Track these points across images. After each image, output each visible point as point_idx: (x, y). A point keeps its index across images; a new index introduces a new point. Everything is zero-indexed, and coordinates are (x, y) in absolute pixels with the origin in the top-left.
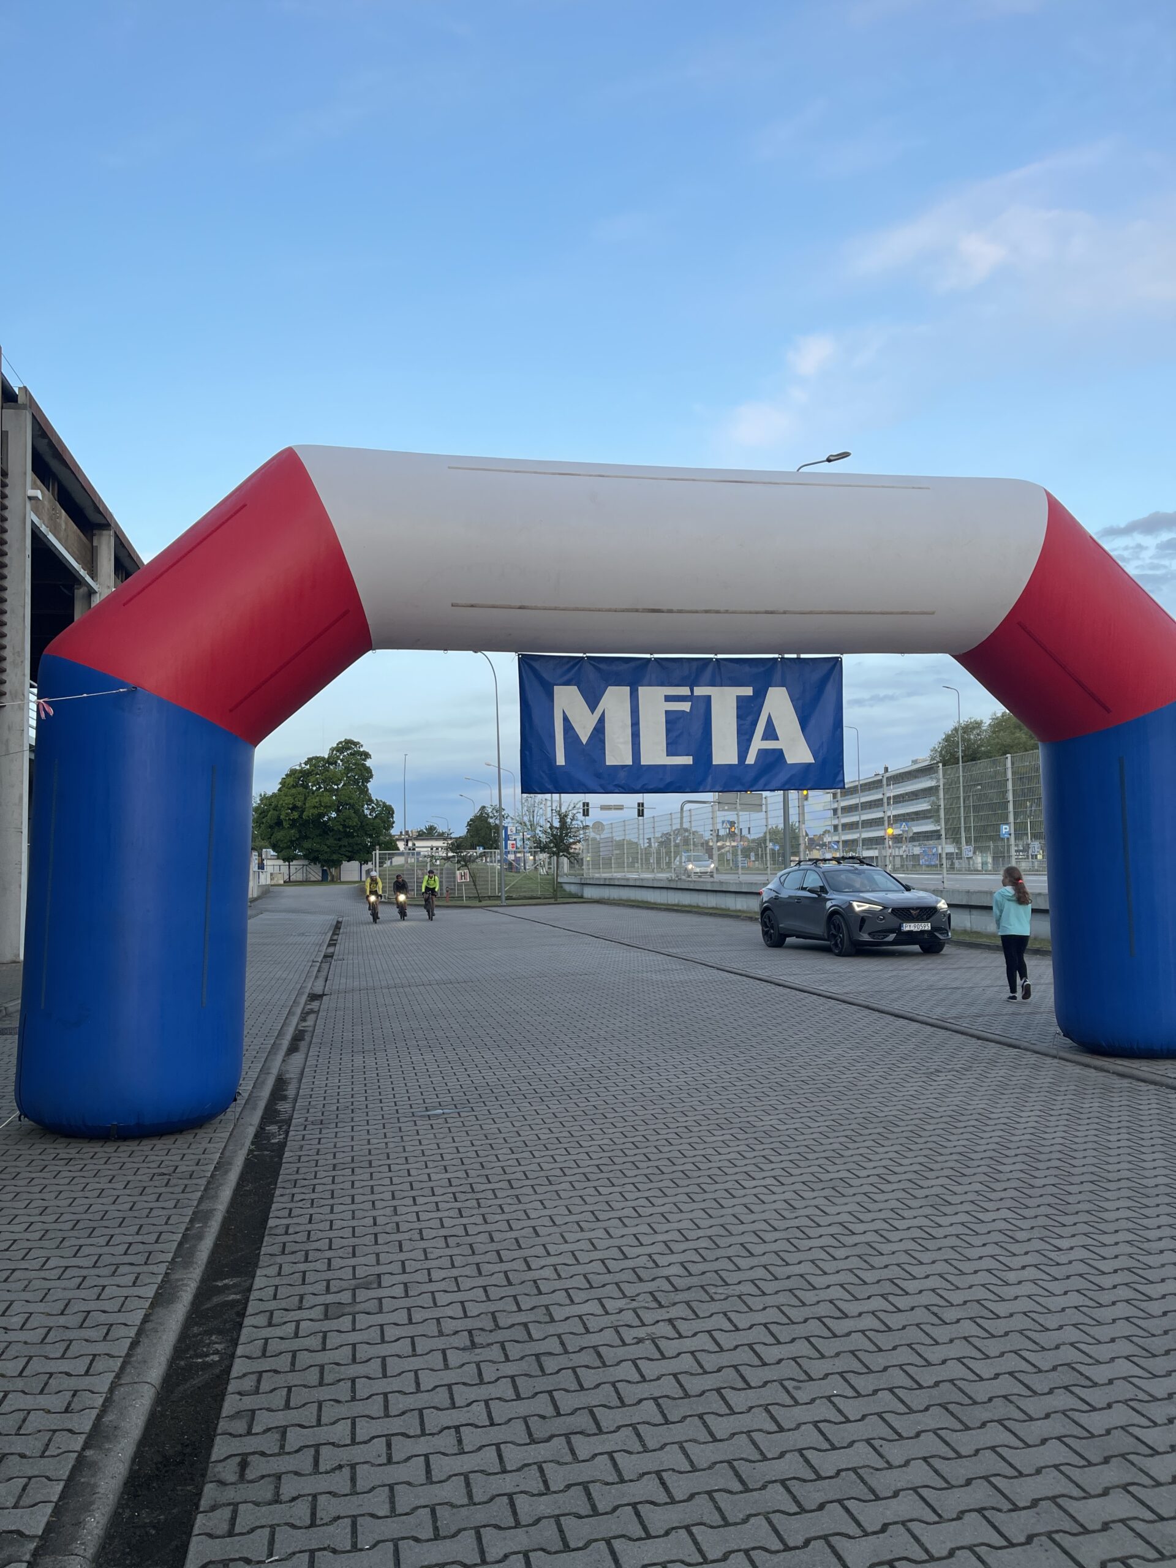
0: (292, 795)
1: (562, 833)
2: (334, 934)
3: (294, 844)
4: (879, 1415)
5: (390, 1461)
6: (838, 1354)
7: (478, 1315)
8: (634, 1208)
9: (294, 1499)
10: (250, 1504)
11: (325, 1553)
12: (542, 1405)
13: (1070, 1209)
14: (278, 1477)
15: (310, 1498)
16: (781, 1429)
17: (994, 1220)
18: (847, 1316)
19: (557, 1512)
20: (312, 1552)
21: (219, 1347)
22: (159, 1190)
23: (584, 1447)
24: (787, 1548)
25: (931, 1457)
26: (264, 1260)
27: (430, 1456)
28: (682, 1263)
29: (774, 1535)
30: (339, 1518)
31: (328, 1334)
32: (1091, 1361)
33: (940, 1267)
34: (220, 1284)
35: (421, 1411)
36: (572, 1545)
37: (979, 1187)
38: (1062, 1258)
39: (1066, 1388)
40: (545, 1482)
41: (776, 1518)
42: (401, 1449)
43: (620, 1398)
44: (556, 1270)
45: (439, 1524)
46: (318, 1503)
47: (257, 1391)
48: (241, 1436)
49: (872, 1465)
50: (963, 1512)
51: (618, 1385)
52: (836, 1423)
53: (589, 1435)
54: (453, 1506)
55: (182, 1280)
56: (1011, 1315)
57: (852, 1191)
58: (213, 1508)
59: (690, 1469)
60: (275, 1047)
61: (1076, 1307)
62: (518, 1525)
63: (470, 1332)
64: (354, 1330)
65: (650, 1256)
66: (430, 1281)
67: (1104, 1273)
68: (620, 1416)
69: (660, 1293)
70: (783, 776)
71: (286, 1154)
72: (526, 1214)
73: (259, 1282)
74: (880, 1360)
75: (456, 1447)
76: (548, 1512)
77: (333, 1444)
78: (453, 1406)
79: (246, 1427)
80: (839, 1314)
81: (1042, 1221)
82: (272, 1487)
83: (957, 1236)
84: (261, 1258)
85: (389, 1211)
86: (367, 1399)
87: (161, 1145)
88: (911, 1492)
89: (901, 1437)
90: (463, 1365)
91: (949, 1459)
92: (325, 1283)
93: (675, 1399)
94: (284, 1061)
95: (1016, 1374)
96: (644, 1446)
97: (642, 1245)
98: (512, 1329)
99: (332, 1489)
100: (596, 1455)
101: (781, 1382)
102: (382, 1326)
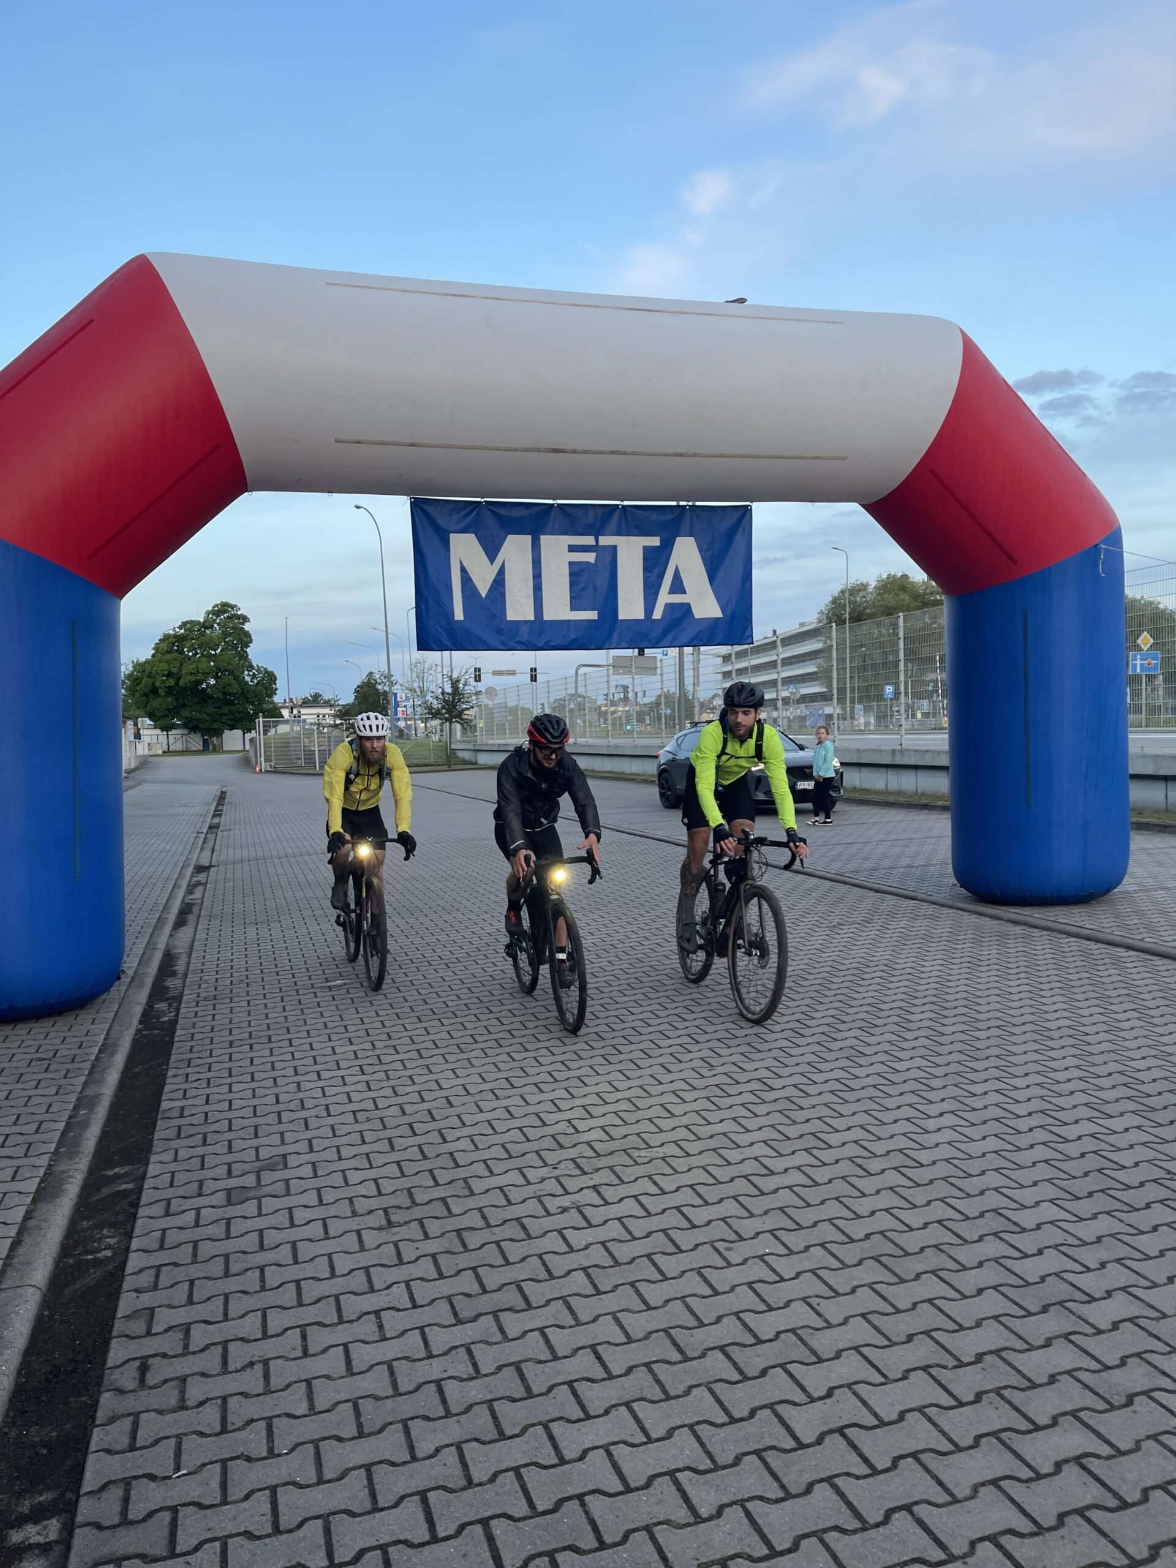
0: (167, 661)
1: (454, 699)
2: (218, 805)
3: (171, 712)
4: (813, 1271)
5: (306, 1354)
6: (766, 1212)
7: (393, 1193)
8: (549, 1073)
9: (201, 1404)
10: (153, 1413)
11: (238, 1462)
12: (467, 1284)
13: (980, 1054)
14: (183, 1380)
15: (219, 1401)
16: (716, 1293)
17: (908, 1070)
18: (773, 1173)
19: (489, 1397)
20: (224, 1462)
21: (112, 1241)
22: (37, 1077)
23: (513, 1324)
24: (733, 1421)
25: (869, 1313)
26: (158, 1145)
27: (350, 1345)
28: (602, 1128)
29: (717, 1406)
30: (252, 1421)
31: (233, 1221)
32: (1016, 1206)
33: (862, 1119)
34: (110, 1173)
35: (337, 1298)
36: (508, 1433)
37: (891, 1037)
38: (978, 1103)
39: (995, 1234)
40: (475, 1365)
41: (718, 1388)
42: (318, 1338)
43: (548, 1271)
44: (472, 1141)
45: (363, 1419)
46: (229, 1405)
47: (155, 1287)
48: (139, 1337)
49: (811, 1325)
50: (908, 1371)
51: (545, 1257)
52: (770, 1283)
53: (518, 1312)
54: (377, 1398)
55: (68, 1171)
56: (934, 1163)
57: (767, 1046)
58: (112, 1420)
59: (625, 1340)
60: (161, 921)
61: (995, 1152)
62: (448, 1414)
63: (385, 1210)
64: (260, 1215)
65: (569, 1121)
66: (340, 1159)
67: (1019, 1117)
68: (549, 1290)
69: (584, 1160)
70: (690, 632)
71: (178, 1032)
72: (439, 1085)
73: (153, 1169)
74: (810, 1216)
75: (377, 1334)
76: (480, 1397)
77: (242, 1339)
78: (372, 1290)
79: (145, 1327)
80: (765, 1172)
81: (954, 1068)
82: (177, 1392)
83: (875, 1086)
84: (155, 1143)
85: (292, 1088)
86: (278, 1287)
87: (39, 1028)
88: (853, 1351)
89: (837, 1294)
90: (380, 1245)
91: (887, 1314)
92: (226, 1167)
93: (605, 1268)
94: (171, 935)
95: (944, 1223)
96: (576, 1319)
97: (560, 1110)
98: (430, 1205)
99: (243, 1389)
100: (526, 1332)
101: (712, 1243)
102: (290, 1209)
